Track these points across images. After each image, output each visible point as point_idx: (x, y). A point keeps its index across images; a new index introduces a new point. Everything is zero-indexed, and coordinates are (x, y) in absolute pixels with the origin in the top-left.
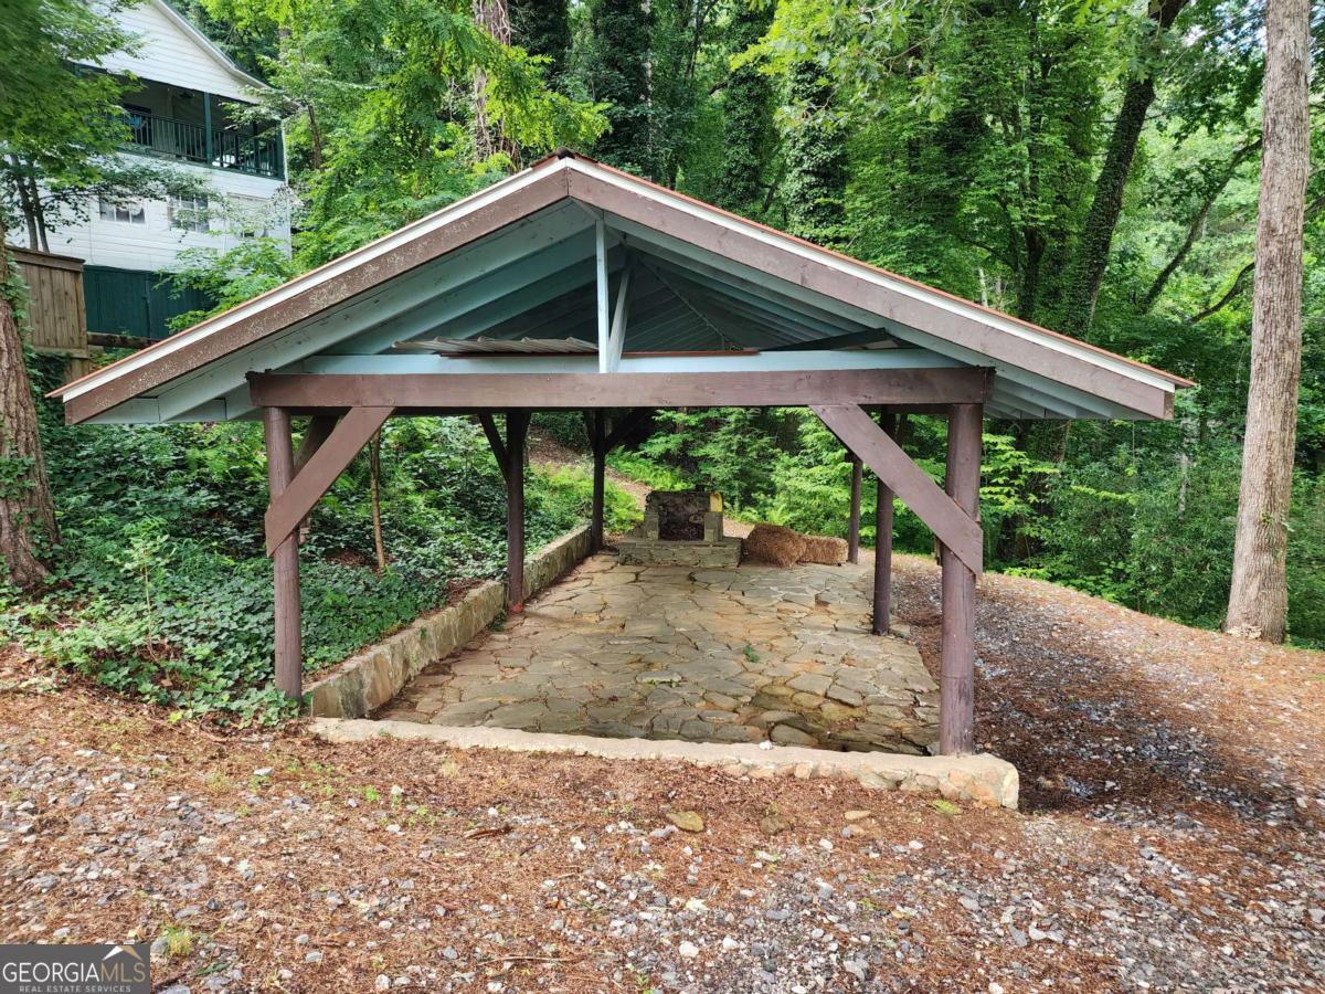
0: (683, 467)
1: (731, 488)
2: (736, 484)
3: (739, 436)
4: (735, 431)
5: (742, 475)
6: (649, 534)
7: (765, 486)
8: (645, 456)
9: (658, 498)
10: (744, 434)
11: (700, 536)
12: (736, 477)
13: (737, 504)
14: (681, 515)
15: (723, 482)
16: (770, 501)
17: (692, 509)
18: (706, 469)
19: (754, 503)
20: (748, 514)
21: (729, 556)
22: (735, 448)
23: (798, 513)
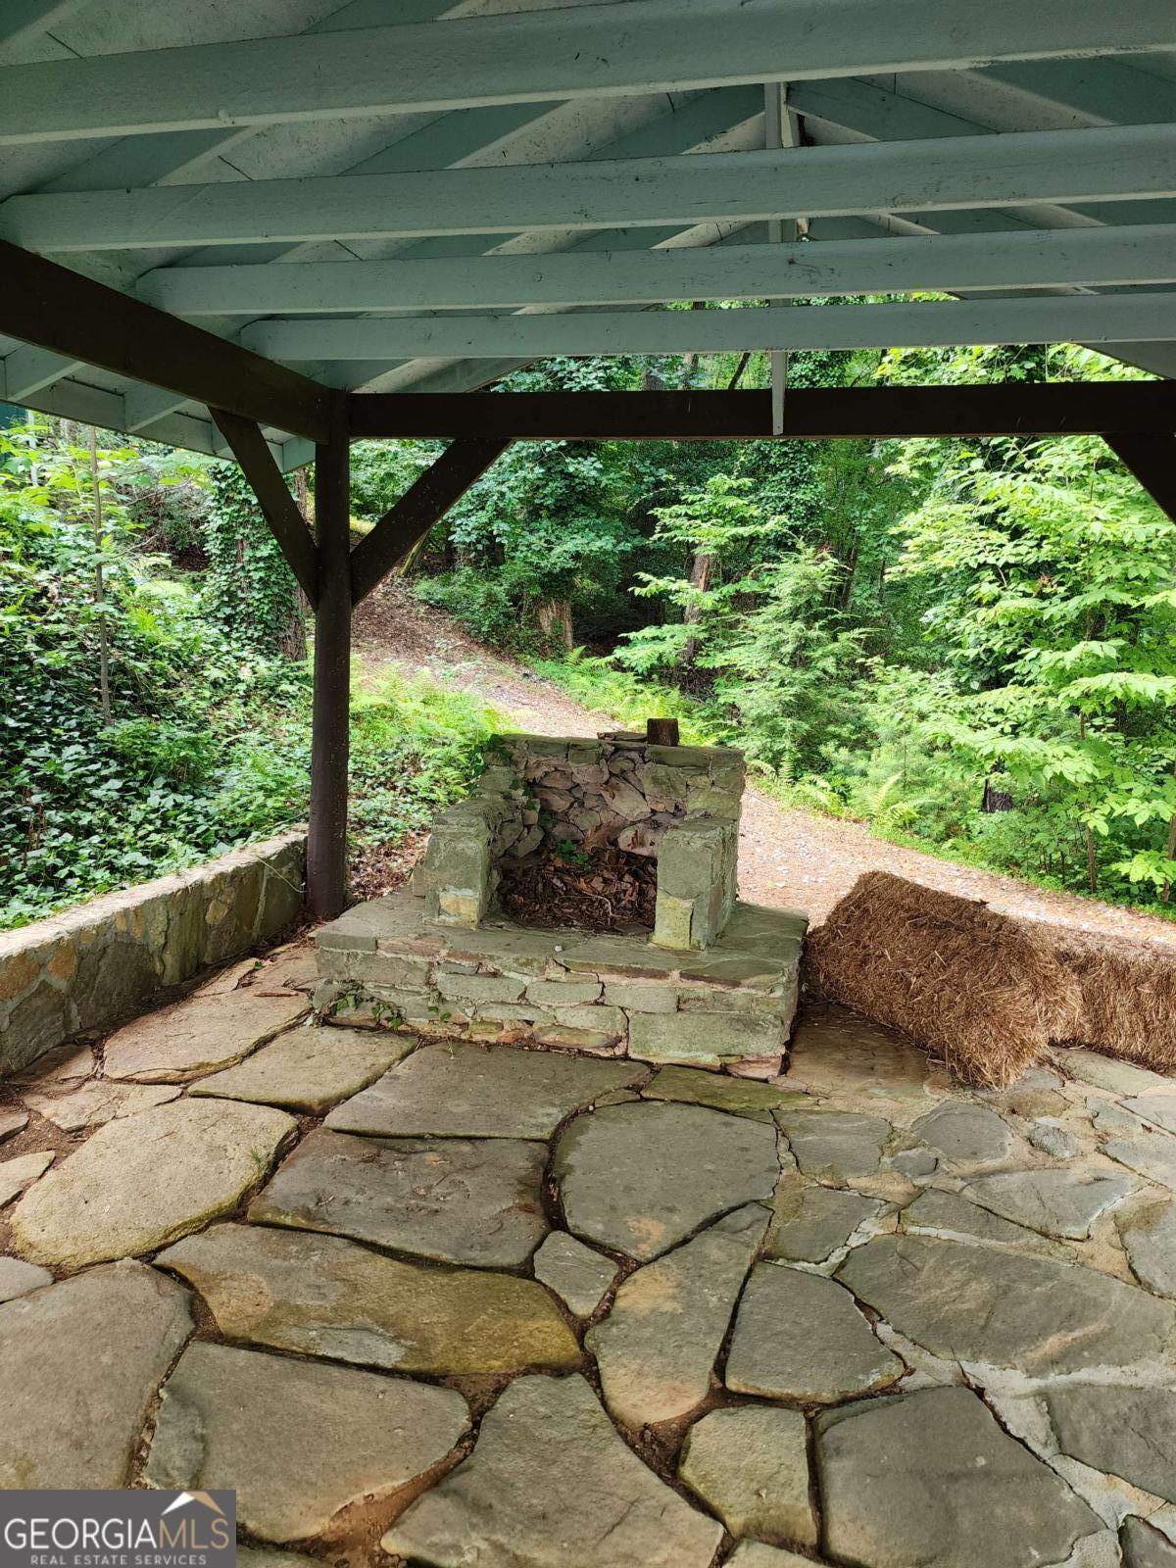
0: (682, 689)
1: (775, 732)
2: (787, 724)
3: (798, 625)
4: (793, 615)
5: (801, 706)
6: (447, 899)
7: (845, 731)
8: (619, 666)
9: (509, 760)
10: (809, 622)
11: (643, 918)
12: (789, 710)
13: (786, 767)
14: (587, 823)
15: (759, 720)
16: (860, 764)
17: (628, 806)
18: (729, 694)
19: (824, 766)
20: (809, 789)
21: (749, 1024)
22: (788, 648)
23: (926, 797)
